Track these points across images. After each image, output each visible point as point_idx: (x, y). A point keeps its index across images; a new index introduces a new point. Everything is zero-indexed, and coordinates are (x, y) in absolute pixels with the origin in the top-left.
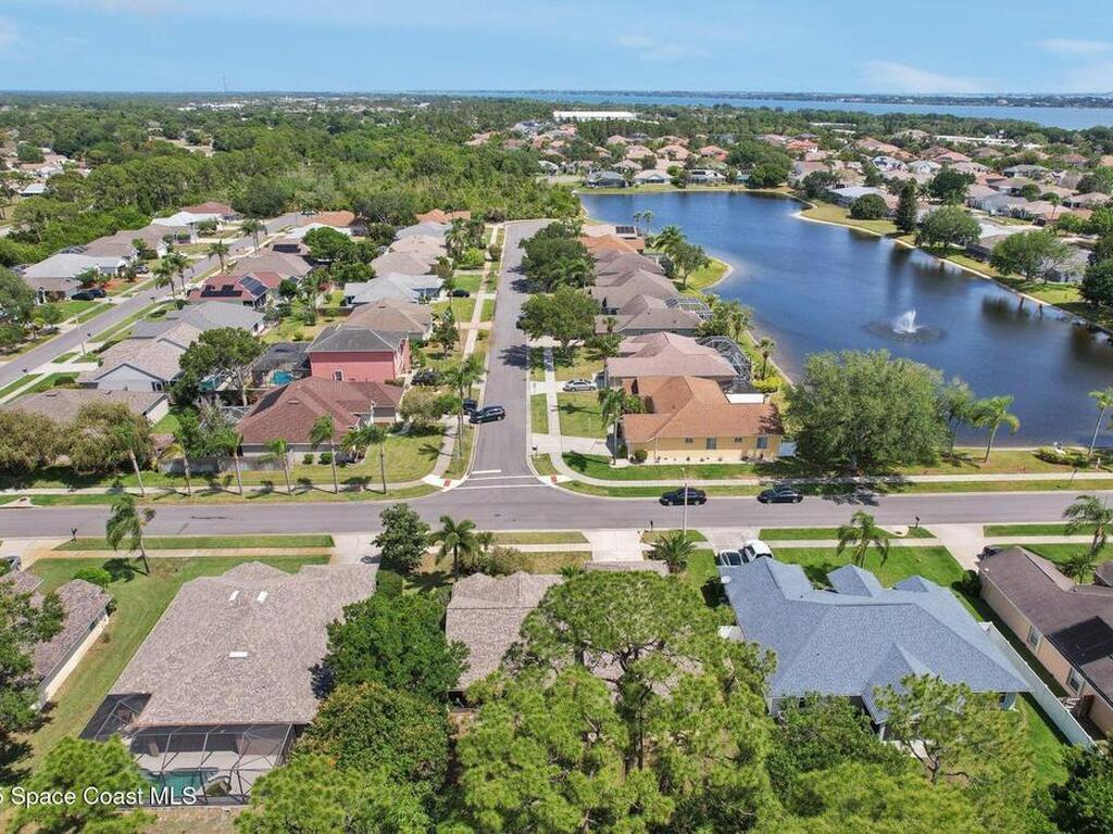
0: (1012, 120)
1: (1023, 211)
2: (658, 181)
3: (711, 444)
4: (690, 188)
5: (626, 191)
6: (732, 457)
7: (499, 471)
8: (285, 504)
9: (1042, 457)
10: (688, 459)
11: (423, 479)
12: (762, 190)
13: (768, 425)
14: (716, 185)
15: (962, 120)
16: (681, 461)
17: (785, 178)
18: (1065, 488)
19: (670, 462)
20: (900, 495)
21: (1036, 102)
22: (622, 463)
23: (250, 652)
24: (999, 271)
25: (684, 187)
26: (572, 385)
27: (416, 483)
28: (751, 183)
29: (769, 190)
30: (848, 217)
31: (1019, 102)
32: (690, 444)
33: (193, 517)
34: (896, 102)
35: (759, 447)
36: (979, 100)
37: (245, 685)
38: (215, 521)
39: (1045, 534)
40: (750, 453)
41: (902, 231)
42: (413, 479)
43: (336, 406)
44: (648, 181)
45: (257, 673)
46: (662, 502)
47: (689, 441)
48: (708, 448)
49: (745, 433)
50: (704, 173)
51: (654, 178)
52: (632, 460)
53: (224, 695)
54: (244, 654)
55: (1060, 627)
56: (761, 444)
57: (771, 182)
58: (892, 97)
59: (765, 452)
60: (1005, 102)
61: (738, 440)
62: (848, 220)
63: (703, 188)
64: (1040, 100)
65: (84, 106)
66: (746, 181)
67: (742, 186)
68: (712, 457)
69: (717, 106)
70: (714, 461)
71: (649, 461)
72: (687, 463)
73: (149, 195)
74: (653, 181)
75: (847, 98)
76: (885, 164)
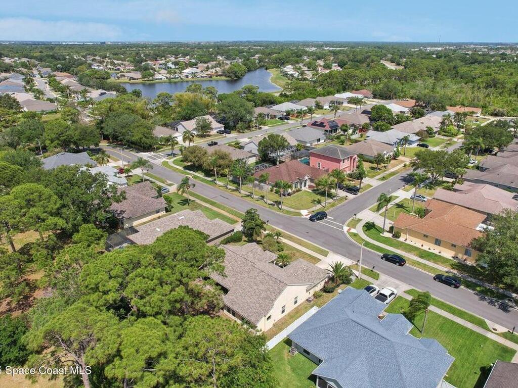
3: (438, 242)
6: (447, 254)
7: (332, 218)
8: (249, 201)
10: (422, 246)
11: (301, 211)
16: (418, 245)
19: (412, 244)
22: (388, 235)
23: (161, 230)
27: (297, 211)
32: (426, 238)
33: (221, 196)
38: (225, 199)
40: (460, 256)
42: (298, 209)
46: (382, 257)
47: (426, 236)
48: (435, 244)
49: (459, 243)
52: (394, 235)
54: (159, 230)
56: (467, 253)
59: (469, 258)
61: (454, 246)
65: (375, 48)
68: (435, 250)
70: (436, 252)
71: (402, 239)
72: (420, 247)
73: (342, 84)
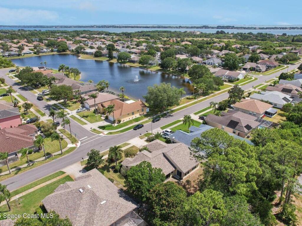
0: (103, 31)
1: (131, 51)
2: (29, 53)
3: (133, 114)
4: (41, 54)
5: (20, 57)
6: (137, 115)
7: (87, 137)
8: (31, 170)
9: (188, 98)
11: (68, 146)
12: (62, 53)
13: (143, 106)
14: (48, 53)
15: (92, 31)
17: (68, 49)
18: (197, 103)
19: (126, 121)
20: (174, 113)
21: (102, 27)
22: (116, 125)
23: (106, 200)
24: (142, 64)
25: (39, 54)
26: (79, 111)
27: (67, 148)
28: (58, 51)
29: (64, 53)
30: (94, 57)
31: (99, 27)
32: (129, 115)
34: (69, 27)
35: (142, 111)
36: (89, 26)
37: (112, 208)
39: (203, 111)
40: (141, 113)
41: (110, 59)
42: (65, 147)
43: (22, 135)
44: (26, 54)
45: (112, 204)
46: (134, 129)
48: (132, 115)
49: (139, 109)
50: (43, 50)
51: (27, 52)
52: (117, 123)
53: (109, 214)
54: (105, 201)
55: (227, 124)
56: (143, 110)
57: (64, 51)
58: (68, 26)
59: (143, 112)
60: (96, 27)
61: (138, 111)
62: (94, 58)
63: (44, 54)
64: (103, 26)
66: (57, 51)
67: (56, 52)
68: (134, 117)
69: (19, 30)
72: (129, 120)
74: (28, 53)
75: (56, 27)
76: (89, 43)
